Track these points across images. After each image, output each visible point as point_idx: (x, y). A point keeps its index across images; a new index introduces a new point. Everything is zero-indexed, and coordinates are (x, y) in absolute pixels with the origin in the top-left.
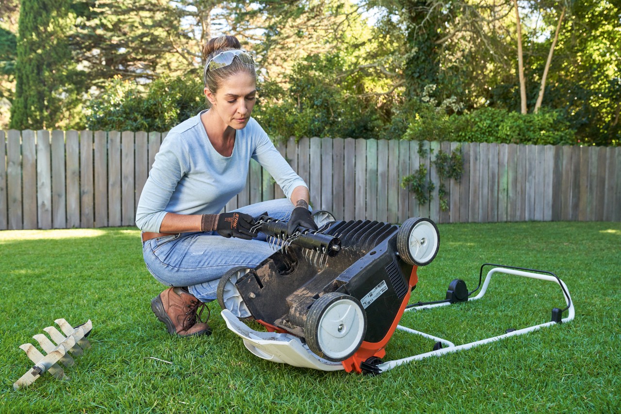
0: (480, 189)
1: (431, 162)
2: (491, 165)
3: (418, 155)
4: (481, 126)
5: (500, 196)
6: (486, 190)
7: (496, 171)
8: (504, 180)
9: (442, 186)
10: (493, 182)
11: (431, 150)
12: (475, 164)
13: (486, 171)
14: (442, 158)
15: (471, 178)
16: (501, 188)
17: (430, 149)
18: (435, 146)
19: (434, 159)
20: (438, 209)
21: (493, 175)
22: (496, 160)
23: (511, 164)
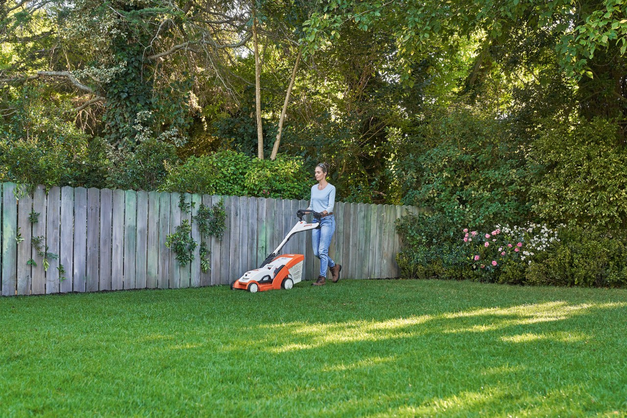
0: (240, 248)
1: (192, 217)
2: (250, 221)
3: (179, 209)
4: (225, 172)
5: (259, 254)
6: (245, 248)
7: (256, 227)
8: (262, 237)
9: (203, 244)
10: (253, 239)
11: (193, 204)
12: (235, 219)
13: (246, 228)
14: (203, 213)
15: (232, 235)
16: (260, 246)
17: (192, 202)
18: (196, 199)
19: (195, 214)
20: (199, 271)
21: (252, 231)
22: (256, 216)
23: (269, 220)
